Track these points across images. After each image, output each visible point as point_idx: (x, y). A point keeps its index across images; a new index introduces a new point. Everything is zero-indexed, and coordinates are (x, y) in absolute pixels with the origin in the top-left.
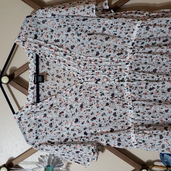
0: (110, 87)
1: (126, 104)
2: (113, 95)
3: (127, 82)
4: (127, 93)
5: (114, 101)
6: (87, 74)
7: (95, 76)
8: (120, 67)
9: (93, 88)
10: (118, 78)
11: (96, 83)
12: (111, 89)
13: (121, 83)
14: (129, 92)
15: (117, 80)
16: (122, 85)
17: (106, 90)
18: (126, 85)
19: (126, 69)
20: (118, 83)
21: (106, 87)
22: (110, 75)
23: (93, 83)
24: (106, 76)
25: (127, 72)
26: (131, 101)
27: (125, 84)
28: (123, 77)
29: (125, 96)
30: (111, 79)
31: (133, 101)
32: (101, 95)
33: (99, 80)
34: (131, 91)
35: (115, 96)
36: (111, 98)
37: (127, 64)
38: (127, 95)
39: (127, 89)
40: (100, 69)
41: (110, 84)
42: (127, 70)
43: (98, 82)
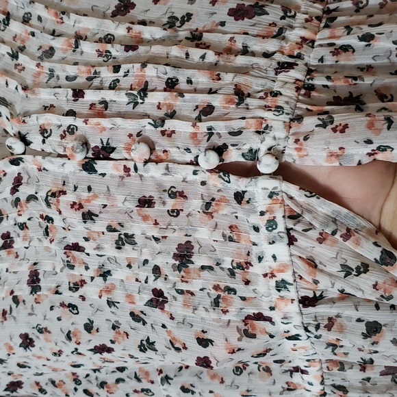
0: (171, 203)
1: (260, 317)
3: (272, 184)
4: (269, 250)
5: (194, 286)
6: (49, 109)
8: (241, 79)
9: (70, 197)
10: (220, 150)
11: (88, 167)
12: (175, 213)
13: (238, 184)
14: (281, 249)
15: (213, 160)
16: (239, 197)
17: (145, 218)
18: (262, 202)
19: (276, 94)
20: (215, 181)
21: (146, 202)
23: (72, 167)
24: (150, 131)
25: (279, 109)
27: (259, 189)
28: (251, 141)
29: (257, 269)
30: (175, 153)
32: (119, 245)
33: (105, 152)
34: (292, 241)
35: (199, 260)
36: (179, 268)
37: (283, 67)
38: (268, 264)
39: (271, 225)
41: (168, 181)
42: (280, 101)
43: (100, 166)
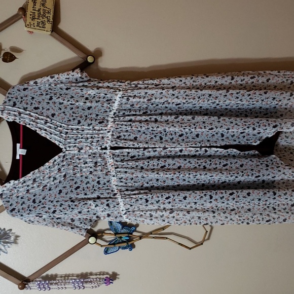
0: (94, 155)
2: (96, 163)
4: (110, 160)
5: (98, 169)
7: (77, 144)
9: (76, 157)
10: (101, 146)
11: (79, 151)
12: (94, 157)
13: (104, 151)
14: (112, 160)
15: (100, 148)
16: (105, 153)
17: (89, 158)
19: (108, 137)
20: (101, 151)
21: (90, 155)
22: (92, 144)
23: (76, 152)
24: (89, 145)
25: (109, 140)
26: (114, 169)
27: (108, 151)
28: (105, 145)
29: (108, 164)
31: (116, 168)
33: (82, 149)
35: (99, 164)
36: (95, 166)
38: (110, 162)
40: (82, 138)
41: (93, 152)
